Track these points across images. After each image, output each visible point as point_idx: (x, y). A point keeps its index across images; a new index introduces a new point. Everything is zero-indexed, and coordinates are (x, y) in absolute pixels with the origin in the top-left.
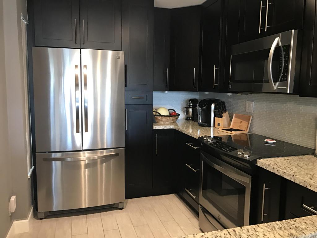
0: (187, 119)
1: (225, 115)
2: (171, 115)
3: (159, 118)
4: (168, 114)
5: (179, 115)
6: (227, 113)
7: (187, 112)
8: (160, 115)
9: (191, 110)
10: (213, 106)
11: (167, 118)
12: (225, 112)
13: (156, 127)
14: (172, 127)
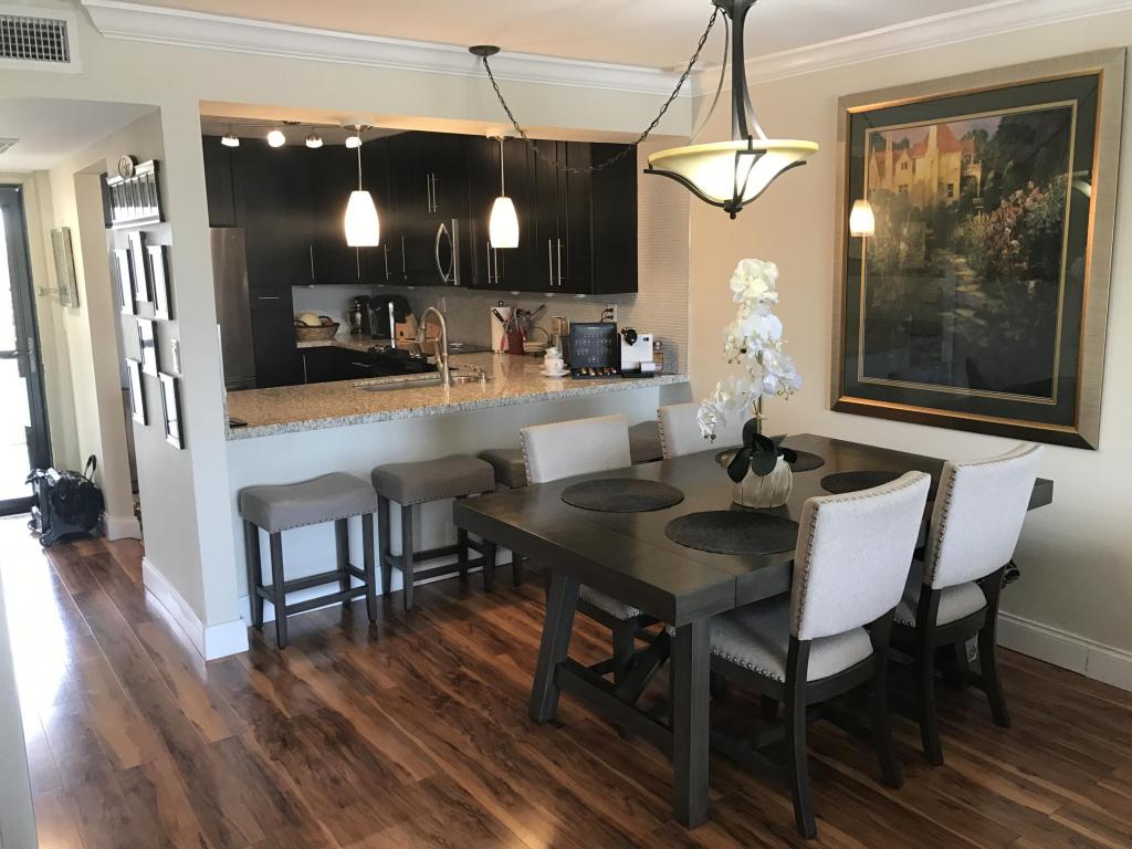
0: (354, 332)
1: (410, 319)
2: (323, 325)
3: (305, 330)
4: (320, 324)
5: (338, 325)
6: (412, 315)
7: (353, 320)
8: (306, 326)
9: (359, 316)
10: (391, 306)
11: (318, 330)
12: (409, 314)
13: (300, 345)
14: (328, 343)
